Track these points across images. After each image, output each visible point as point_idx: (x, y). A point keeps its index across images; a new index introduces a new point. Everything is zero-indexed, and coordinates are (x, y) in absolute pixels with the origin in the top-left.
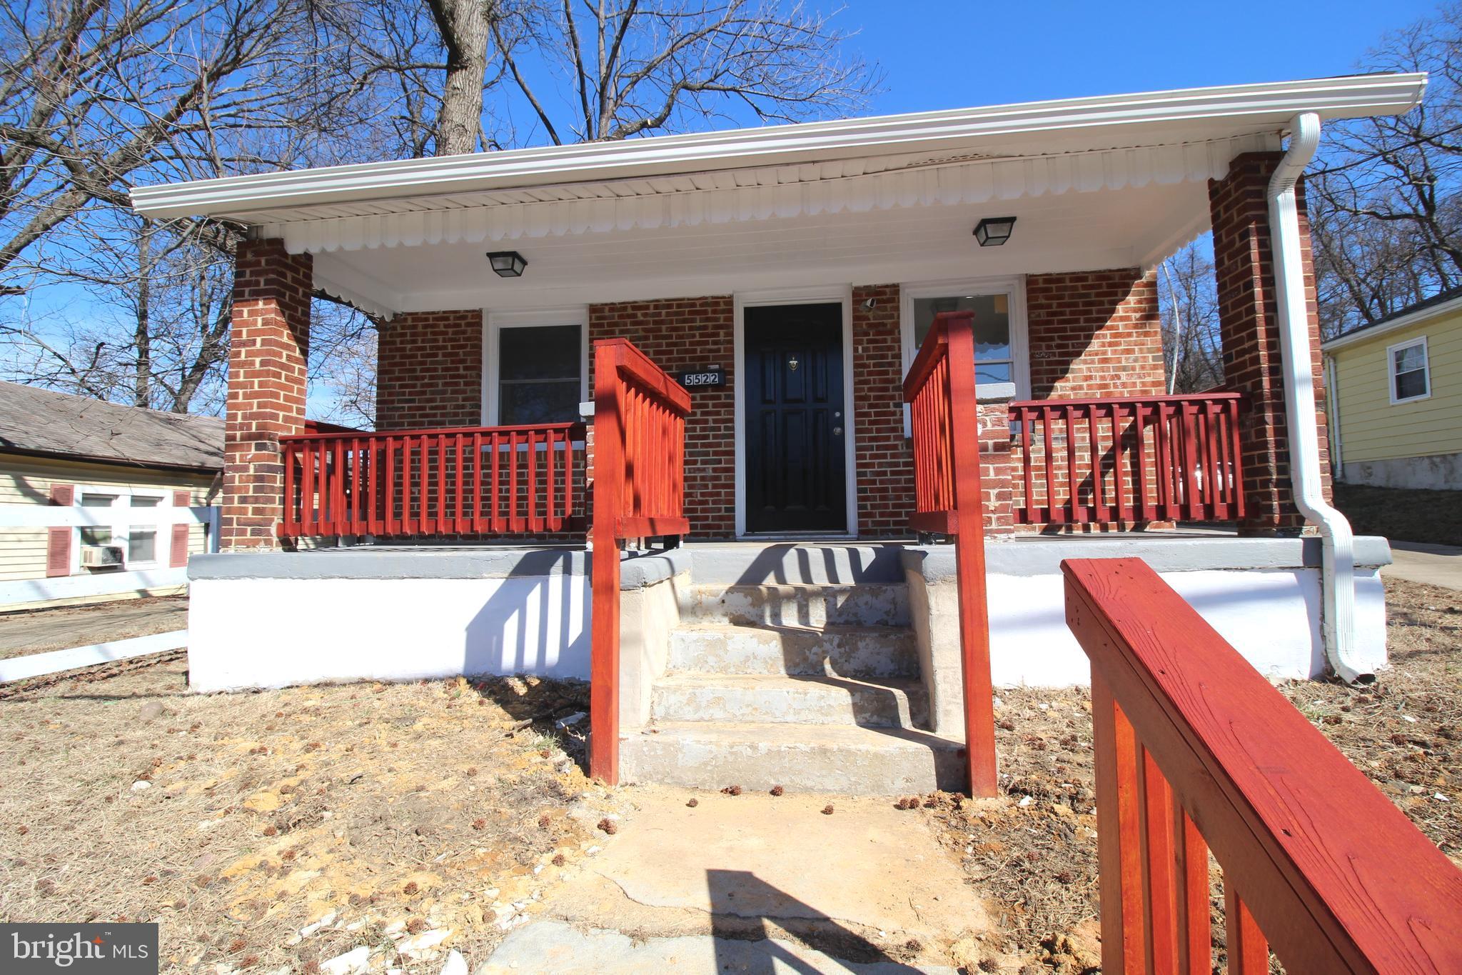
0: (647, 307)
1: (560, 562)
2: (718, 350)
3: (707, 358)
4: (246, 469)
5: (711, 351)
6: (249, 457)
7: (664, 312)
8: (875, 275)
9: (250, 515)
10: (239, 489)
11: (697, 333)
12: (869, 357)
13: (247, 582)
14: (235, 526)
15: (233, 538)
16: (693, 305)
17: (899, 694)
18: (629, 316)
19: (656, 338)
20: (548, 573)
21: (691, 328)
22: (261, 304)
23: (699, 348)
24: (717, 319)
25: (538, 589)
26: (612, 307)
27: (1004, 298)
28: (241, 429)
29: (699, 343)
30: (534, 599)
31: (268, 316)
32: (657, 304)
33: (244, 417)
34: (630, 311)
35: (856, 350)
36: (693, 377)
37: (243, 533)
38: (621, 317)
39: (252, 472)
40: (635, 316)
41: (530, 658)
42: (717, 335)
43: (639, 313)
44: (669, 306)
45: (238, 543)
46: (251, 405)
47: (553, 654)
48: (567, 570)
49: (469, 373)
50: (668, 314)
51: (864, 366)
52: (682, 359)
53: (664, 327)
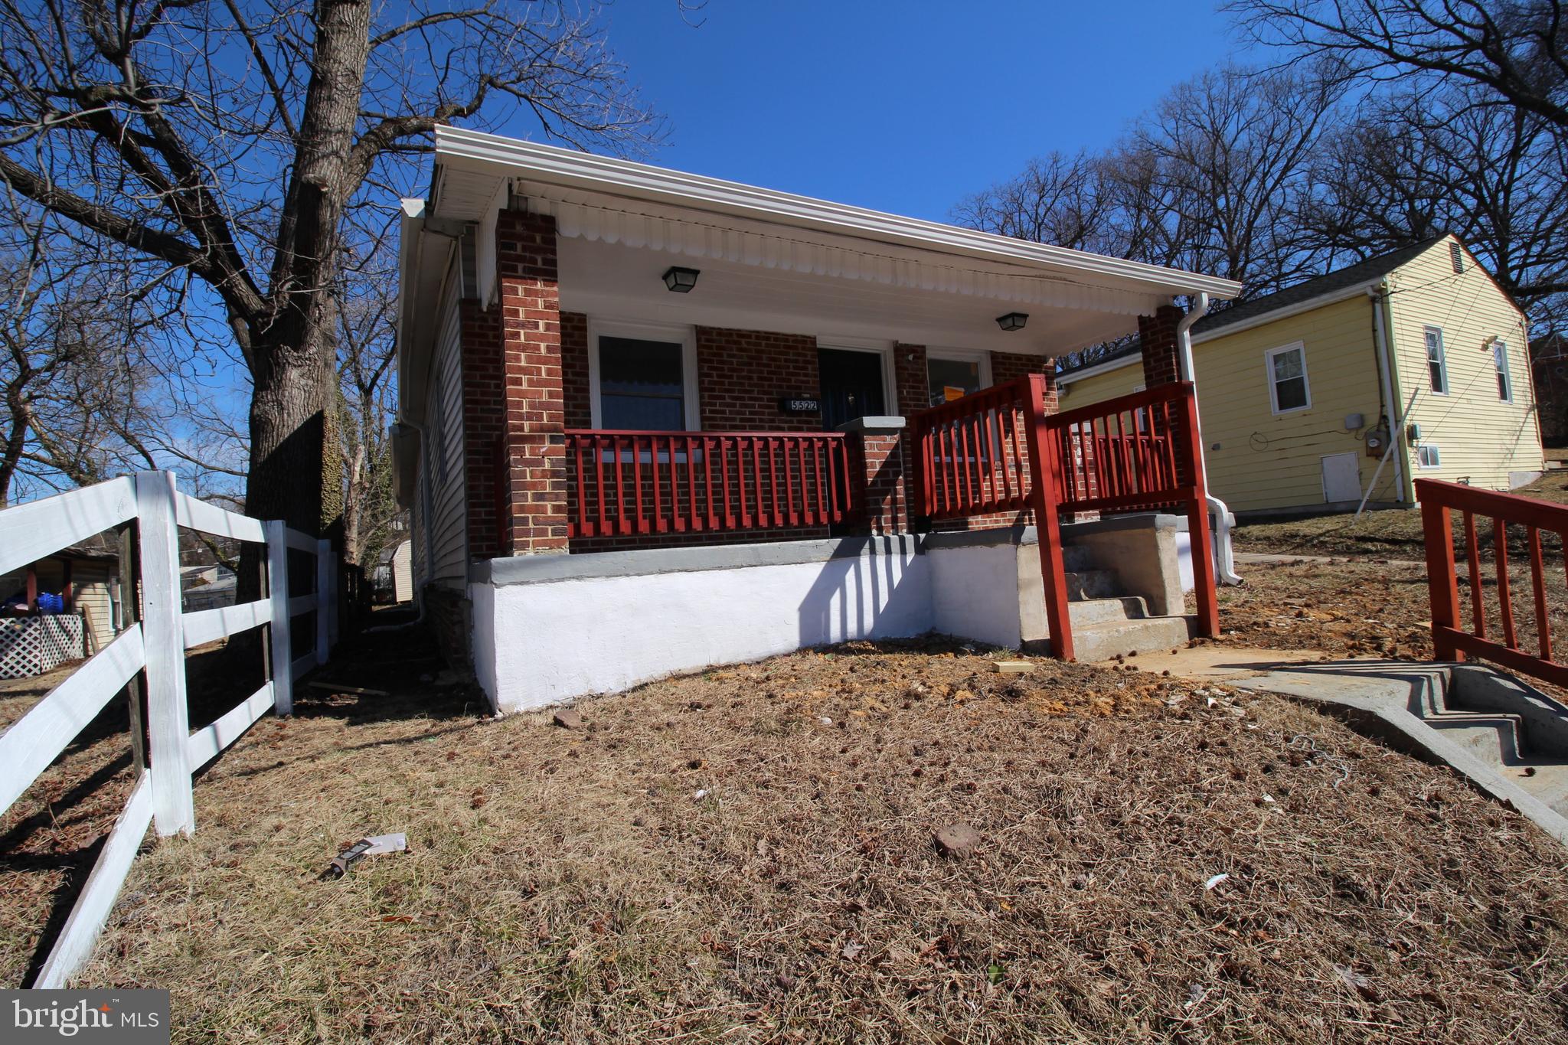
0: (750, 337)
1: (867, 545)
2: (808, 382)
3: (799, 388)
4: (540, 463)
5: (803, 382)
6: (544, 449)
7: (764, 342)
8: (909, 336)
9: (550, 513)
10: (533, 486)
11: (791, 365)
12: (910, 399)
13: (574, 583)
14: (531, 525)
15: (531, 539)
16: (787, 340)
17: (1140, 598)
18: (735, 343)
19: (758, 365)
20: (859, 555)
21: (786, 360)
22: (539, 286)
23: (793, 379)
24: (806, 356)
25: (852, 569)
26: (720, 332)
27: (976, 365)
28: (529, 418)
29: (793, 374)
30: (850, 576)
31: (550, 299)
32: (759, 335)
33: (532, 405)
34: (735, 338)
35: (900, 392)
36: (797, 403)
37: (544, 533)
38: (727, 342)
39: (547, 466)
40: (739, 343)
41: (852, 628)
42: (806, 369)
43: (743, 341)
44: (768, 339)
45: (536, 544)
46: (540, 394)
47: (869, 622)
48: (873, 551)
49: (578, 378)
50: (767, 345)
51: (907, 405)
52: (781, 387)
53: (764, 356)
